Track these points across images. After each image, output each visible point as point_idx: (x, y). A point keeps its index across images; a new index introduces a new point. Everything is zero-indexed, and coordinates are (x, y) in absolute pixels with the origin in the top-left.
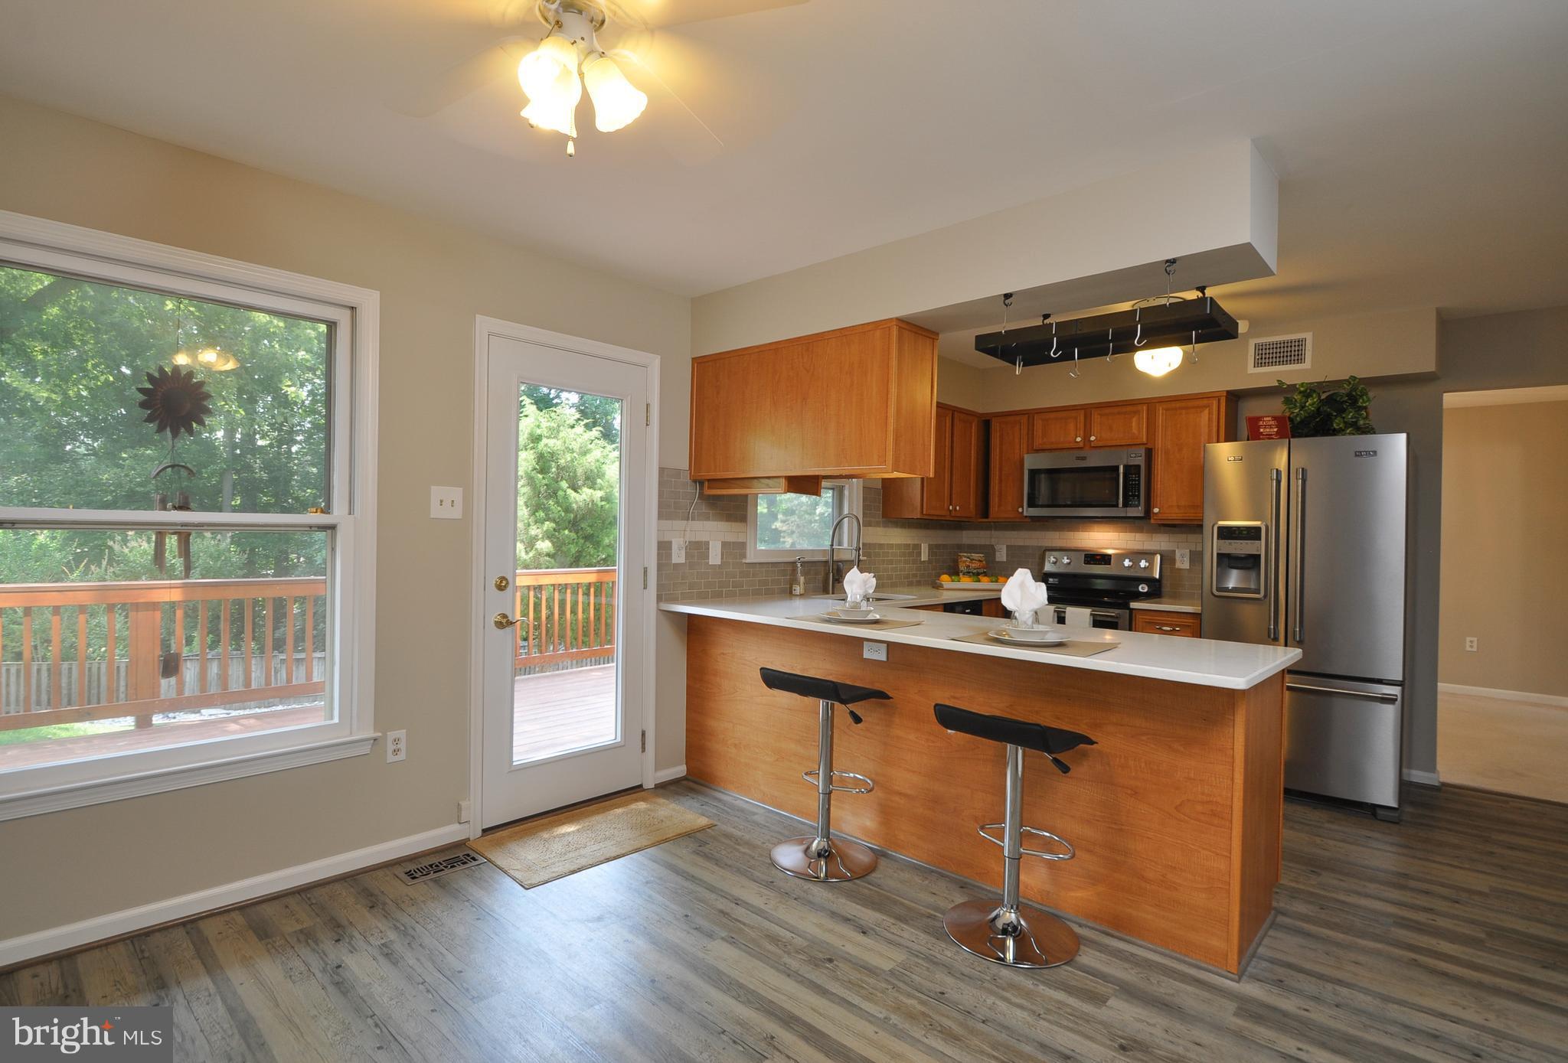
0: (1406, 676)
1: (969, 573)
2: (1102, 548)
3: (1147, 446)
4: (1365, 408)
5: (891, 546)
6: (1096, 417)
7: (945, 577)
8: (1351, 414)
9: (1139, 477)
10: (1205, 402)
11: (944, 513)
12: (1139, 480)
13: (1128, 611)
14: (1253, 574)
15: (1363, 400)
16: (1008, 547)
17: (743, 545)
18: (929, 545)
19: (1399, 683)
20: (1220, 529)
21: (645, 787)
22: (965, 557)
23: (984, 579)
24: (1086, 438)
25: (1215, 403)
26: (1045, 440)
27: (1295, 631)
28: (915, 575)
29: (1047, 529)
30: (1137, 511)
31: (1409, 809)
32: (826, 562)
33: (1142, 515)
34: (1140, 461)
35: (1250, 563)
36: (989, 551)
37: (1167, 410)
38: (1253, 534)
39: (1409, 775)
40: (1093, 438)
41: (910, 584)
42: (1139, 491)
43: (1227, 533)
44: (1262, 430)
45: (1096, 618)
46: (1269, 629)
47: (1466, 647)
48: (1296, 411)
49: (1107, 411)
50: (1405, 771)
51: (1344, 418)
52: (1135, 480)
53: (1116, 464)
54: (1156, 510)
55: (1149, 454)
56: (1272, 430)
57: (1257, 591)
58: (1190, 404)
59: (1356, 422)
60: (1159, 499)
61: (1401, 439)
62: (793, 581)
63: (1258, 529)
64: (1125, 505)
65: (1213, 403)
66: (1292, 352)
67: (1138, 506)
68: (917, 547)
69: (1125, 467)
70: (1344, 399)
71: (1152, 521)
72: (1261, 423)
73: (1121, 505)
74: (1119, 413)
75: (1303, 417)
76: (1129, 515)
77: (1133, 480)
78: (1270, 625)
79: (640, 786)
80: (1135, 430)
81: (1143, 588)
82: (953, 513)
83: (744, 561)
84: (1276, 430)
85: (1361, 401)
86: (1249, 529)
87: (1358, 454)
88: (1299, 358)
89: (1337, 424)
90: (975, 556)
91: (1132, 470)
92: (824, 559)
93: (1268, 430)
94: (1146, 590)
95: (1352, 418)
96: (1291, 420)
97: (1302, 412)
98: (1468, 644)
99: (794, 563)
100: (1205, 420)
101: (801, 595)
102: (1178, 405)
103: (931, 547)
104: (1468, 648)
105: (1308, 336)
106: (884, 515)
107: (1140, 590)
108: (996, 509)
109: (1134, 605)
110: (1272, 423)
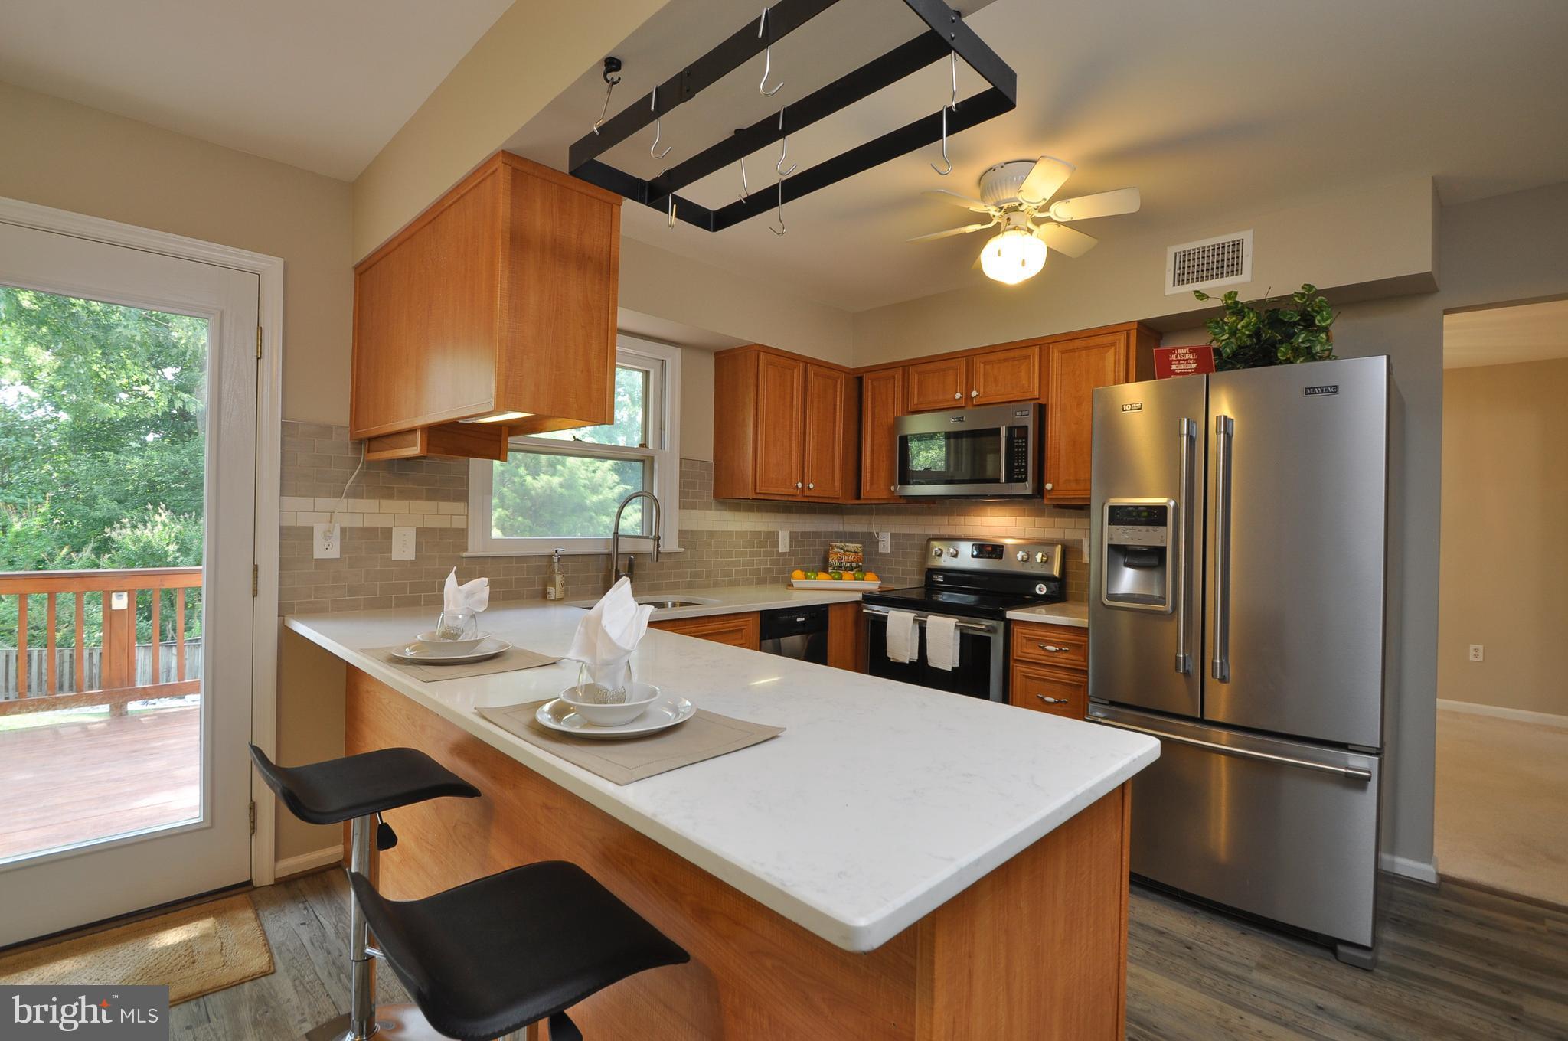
0: (1385, 740)
1: (841, 567)
2: (997, 537)
3: (1040, 402)
4: (1326, 330)
5: (730, 534)
6: (979, 367)
7: (798, 574)
8: (1303, 336)
9: (1026, 442)
10: (1110, 338)
11: (791, 491)
12: (1026, 447)
13: (1002, 623)
14: (1156, 575)
15: (1322, 316)
16: (892, 536)
17: (463, 533)
18: (790, 532)
19: (1374, 751)
20: (1112, 509)
21: (256, 883)
22: (838, 547)
23: (847, 575)
24: (968, 397)
25: (1123, 338)
26: (921, 400)
27: (1214, 664)
28: (769, 571)
29: (934, 513)
30: (1027, 488)
31: (1389, 935)
32: (609, 555)
33: (1030, 493)
34: (1029, 421)
35: (1150, 559)
36: (870, 541)
37: (1063, 352)
38: (1155, 516)
39: (1393, 863)
40: (974, 394)
41: (761, 582)
42: (1026, 462)
43: (1120, 516)
44: (1174, 367)
45: (965, 631)
46: (1177, 659)
47: (1469, 656)
48: (1225, 337)
49: (992, 357)
50: (1385, 857)
51: (1292, 343)
52: (1021, 447)
53: (996, 426)
54: (1049, 486)
55: (1041, 411)
56: (1189, 366)
57: (1162, 600)
58: (1092, 342)
59: (1309, 348)
60: (1052, 471)
61: (1378, 365)
62: (549, 581)
63: (1162, 509)
64: (1010, 479)
65: (1120, 340)
66: (1226, 260)
67: (1025, 480)
68: (773, 537)
69: (1010, 430)
70: (1295, 320)
71: (1046, 501)
72: (1174, 357)
73: (1003, 479)
74: (1006, 360)
75: (1234, 347)
76: (1014, 493)
77: (1018, 447)
78: (1178, 652)
79: (249, 883)
80: (1024, 382)
81: (1041, 589)
82: (807, 493)
83: (465, 555)
84: (1194, 366)
85: (1318, 318)
86: (1151, 509)
87: (1310, 391)
88: (1235, 269)
89: (1282, 351)
90: (851, 546)
91: (1017, 434)
92: (606, 551)
93: (1183, 366)
94: (1044, 592)
95: (1302, 342)
96: (1217, 351)
97: (1233, 340)
98: (1472, 652)
99: (551, 556)
100: (1111, 360)
101: (560, 599)
102: (1077, 344)
103: (794, 536)
104: (1472, 658)
105: (1247, 236)
106: (716, 496)
107: (1038, 592)
108: (868, 488)
109: (1011, 614)
110: (1190, 356)
